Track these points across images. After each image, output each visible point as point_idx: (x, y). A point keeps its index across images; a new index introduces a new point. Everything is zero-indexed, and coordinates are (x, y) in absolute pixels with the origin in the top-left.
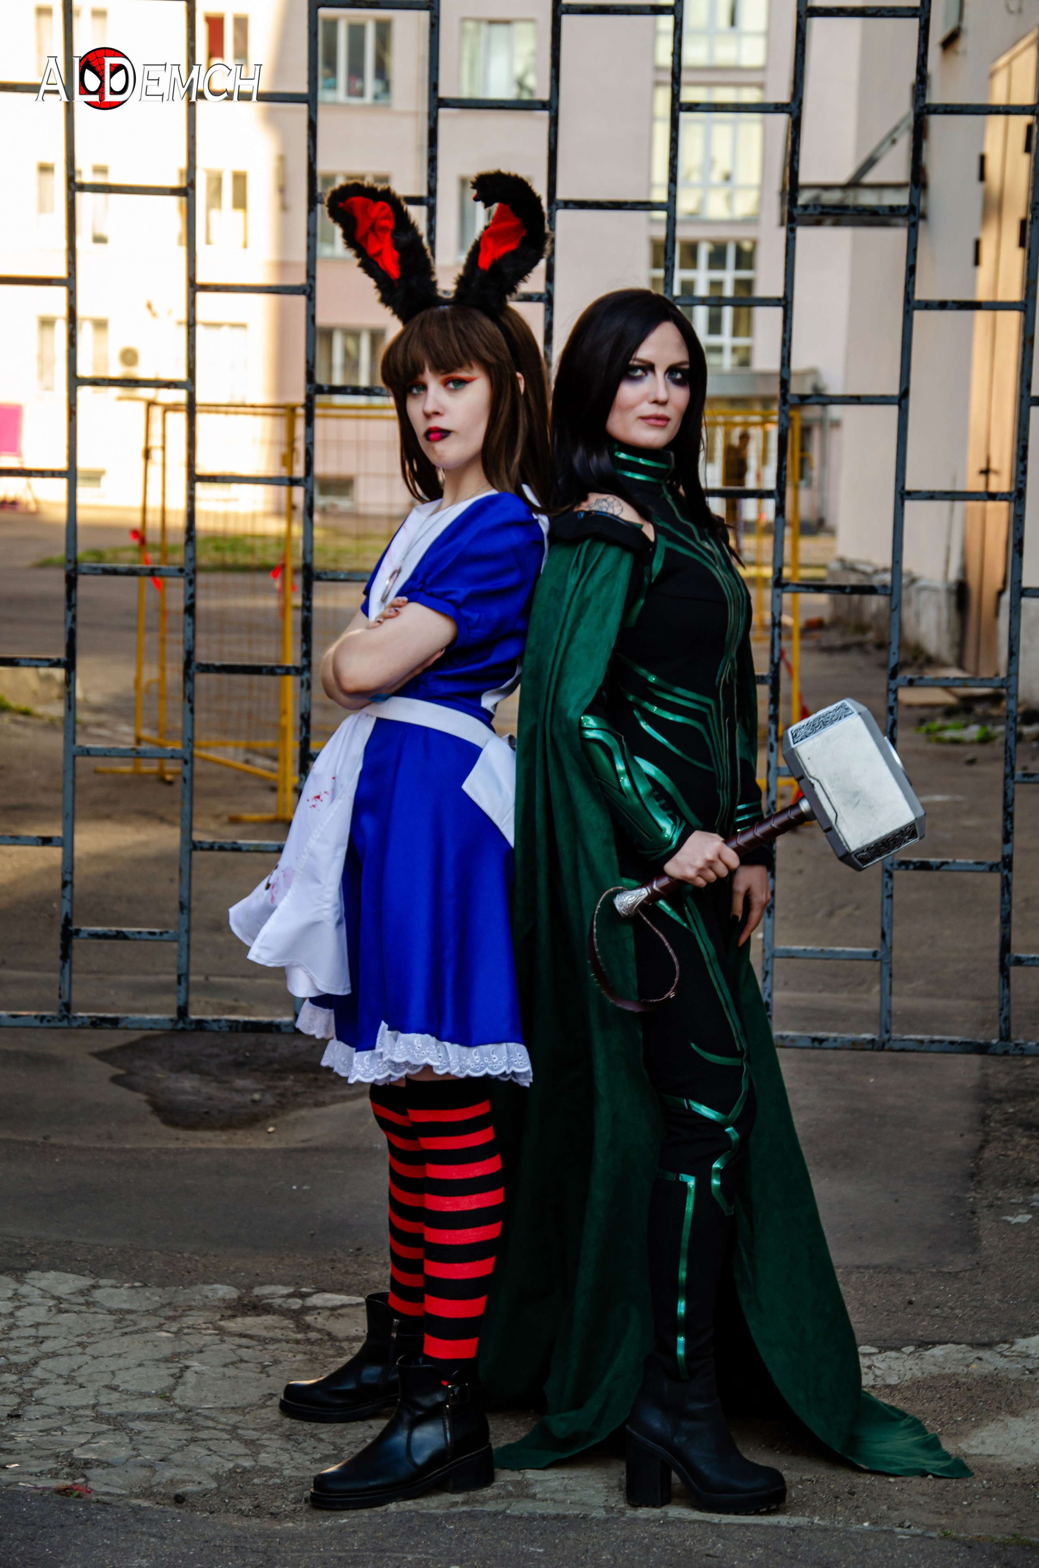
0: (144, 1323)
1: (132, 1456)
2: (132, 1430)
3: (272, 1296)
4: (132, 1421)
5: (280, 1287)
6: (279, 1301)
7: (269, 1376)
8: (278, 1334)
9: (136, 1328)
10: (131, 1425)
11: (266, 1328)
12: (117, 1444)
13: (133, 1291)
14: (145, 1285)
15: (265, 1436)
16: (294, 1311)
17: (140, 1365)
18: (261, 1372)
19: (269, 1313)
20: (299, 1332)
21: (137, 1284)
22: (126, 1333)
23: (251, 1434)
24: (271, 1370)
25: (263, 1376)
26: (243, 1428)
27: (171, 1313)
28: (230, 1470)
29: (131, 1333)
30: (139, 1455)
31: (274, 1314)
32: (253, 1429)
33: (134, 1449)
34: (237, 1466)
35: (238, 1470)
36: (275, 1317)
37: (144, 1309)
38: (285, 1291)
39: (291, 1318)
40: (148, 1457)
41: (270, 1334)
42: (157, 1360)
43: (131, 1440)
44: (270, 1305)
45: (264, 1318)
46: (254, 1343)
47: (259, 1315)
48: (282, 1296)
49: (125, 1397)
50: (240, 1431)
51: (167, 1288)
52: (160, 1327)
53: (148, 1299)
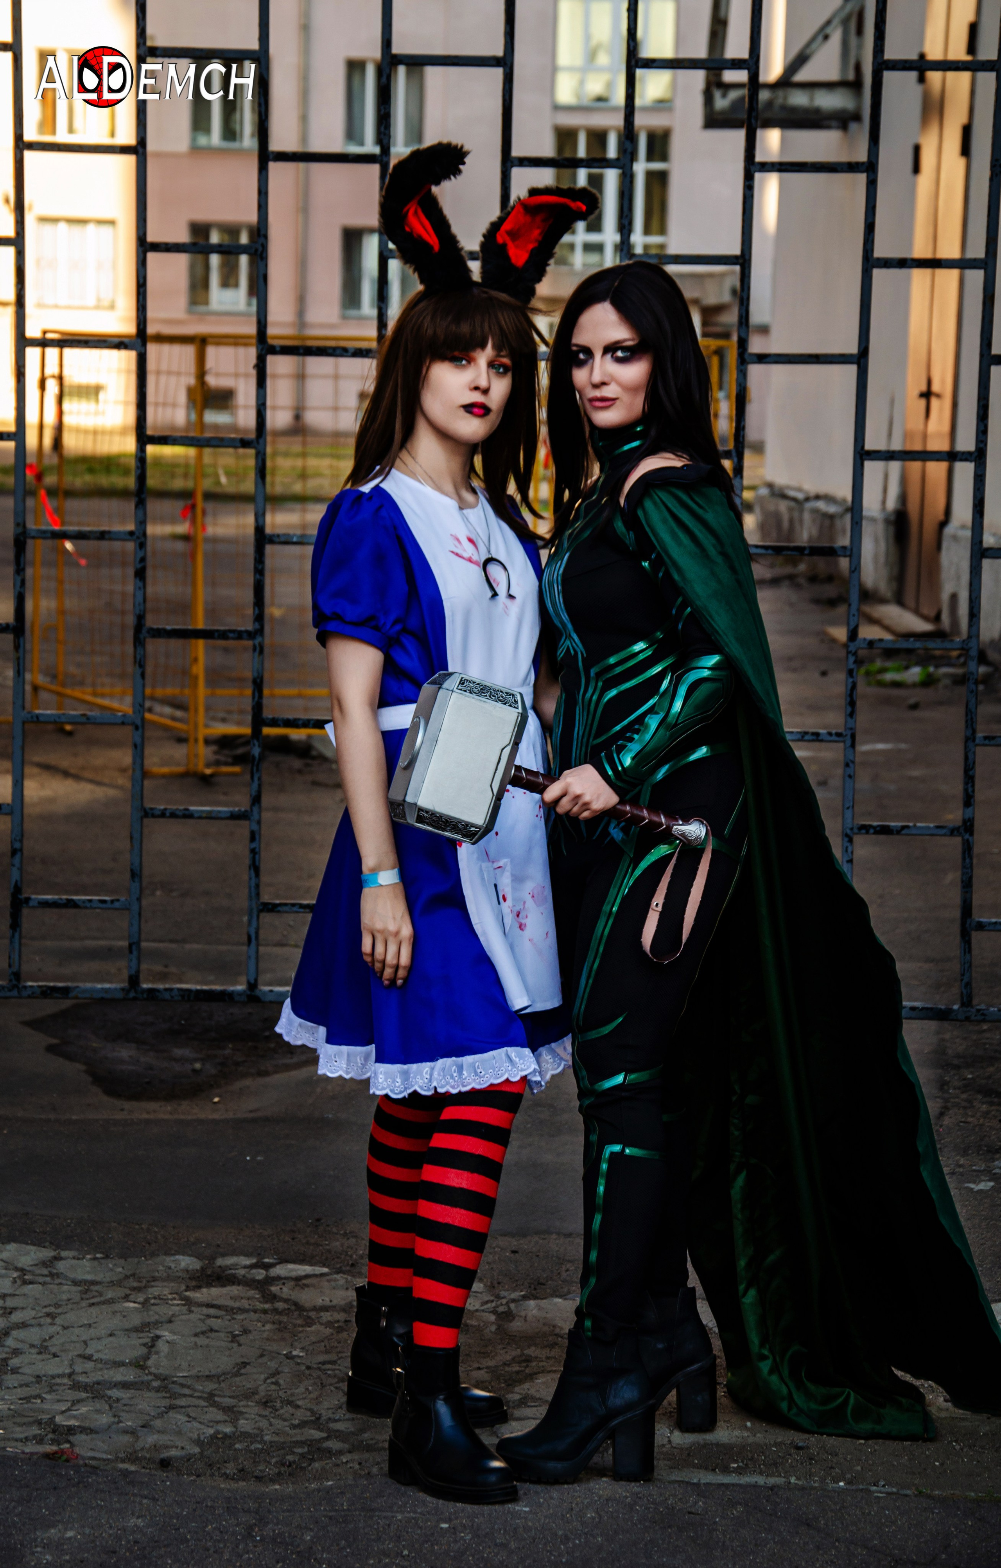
0: (110, 1295)
1: (114, 1423)
2: (110, 1397)
3: (235, 1266)
4: (109, 1389)
5: (242, 1258)
6: (242, 1272)
7: (240, 1345)
8: (245, 1304)
9: (102, 1299)
10: (109, 1393)
11: (232, 1298)
12: (98, 1411)
13: (96, 1263)
14: (107, 1257)
15: (242, 1403)
16: (259, 1281)
17: (111, 1335)
18: (232, 1341)
19: (233, 1284)
20: (266, 1302)
21: (98, 1256)
22: (93, 1304)
23: (227, 1401)
24: (242, 1339)
25: (235, 1345)
26: (219, 1396)
27: (135, 1284)
28: (211, 1436)
29: (98, 1304)
30: (120, 1422)
31: (239, 1285)
32: (230, 1397)
33: (115, 1416)
34: (218, 1432)
35: (220, 1436)
36: (240, 1288)
37: (108, 1280)
38: (248, 1261)
39: (256, 1288)
40: (129, 1423)
41: (237, 1304)
42: (127, 1330)
43: (111, 1407)
44: (234, 1276)
45: (229, 1288)
46: (222, 1313)
47: (223, 1286)
48: (245, 1267)
49: (100, 1366)
50: (216, 1399)
51: (129, 1260)
52: (126, 1298)
53: (112, 1270)
